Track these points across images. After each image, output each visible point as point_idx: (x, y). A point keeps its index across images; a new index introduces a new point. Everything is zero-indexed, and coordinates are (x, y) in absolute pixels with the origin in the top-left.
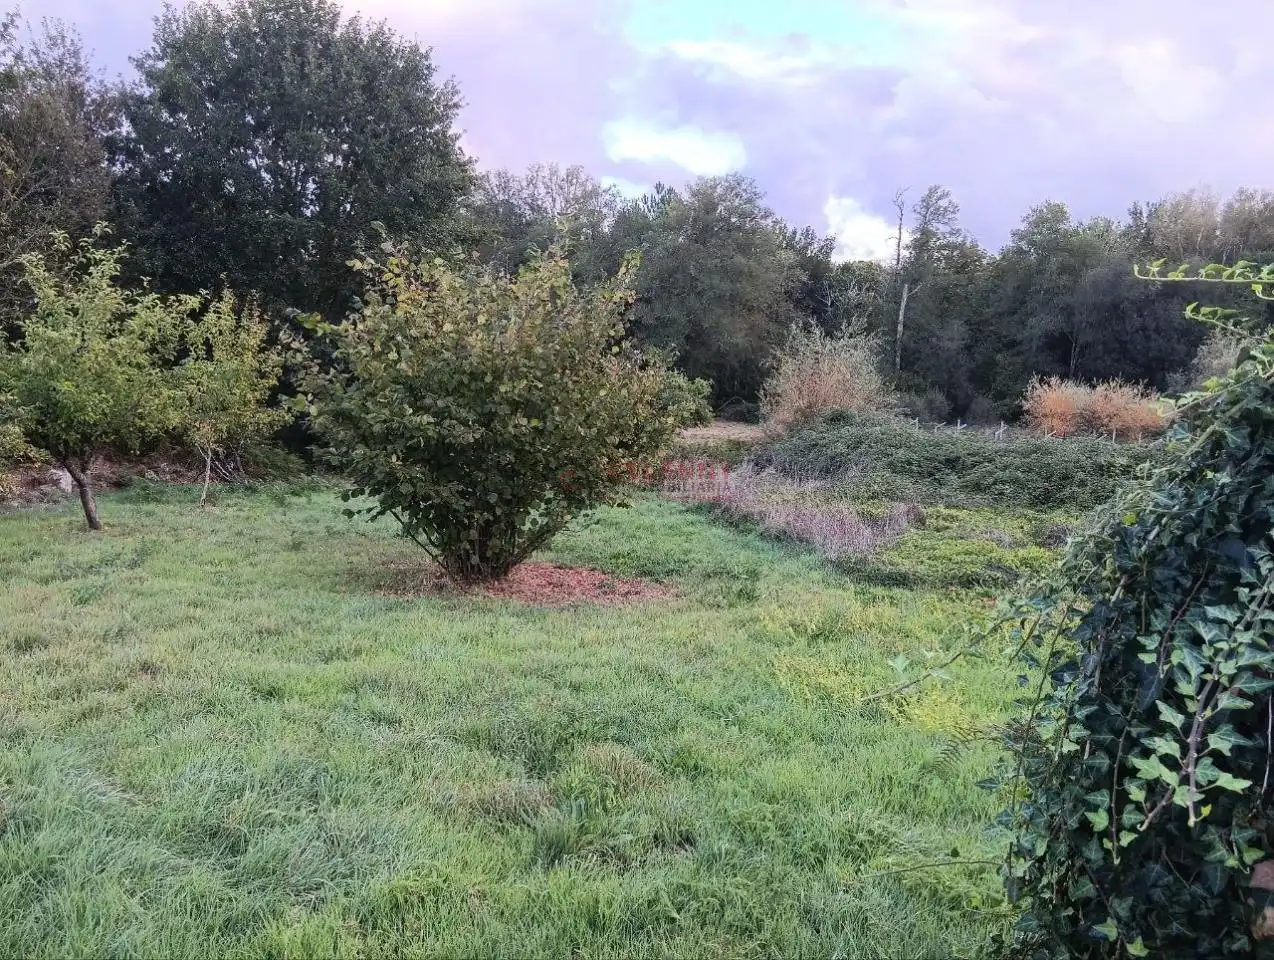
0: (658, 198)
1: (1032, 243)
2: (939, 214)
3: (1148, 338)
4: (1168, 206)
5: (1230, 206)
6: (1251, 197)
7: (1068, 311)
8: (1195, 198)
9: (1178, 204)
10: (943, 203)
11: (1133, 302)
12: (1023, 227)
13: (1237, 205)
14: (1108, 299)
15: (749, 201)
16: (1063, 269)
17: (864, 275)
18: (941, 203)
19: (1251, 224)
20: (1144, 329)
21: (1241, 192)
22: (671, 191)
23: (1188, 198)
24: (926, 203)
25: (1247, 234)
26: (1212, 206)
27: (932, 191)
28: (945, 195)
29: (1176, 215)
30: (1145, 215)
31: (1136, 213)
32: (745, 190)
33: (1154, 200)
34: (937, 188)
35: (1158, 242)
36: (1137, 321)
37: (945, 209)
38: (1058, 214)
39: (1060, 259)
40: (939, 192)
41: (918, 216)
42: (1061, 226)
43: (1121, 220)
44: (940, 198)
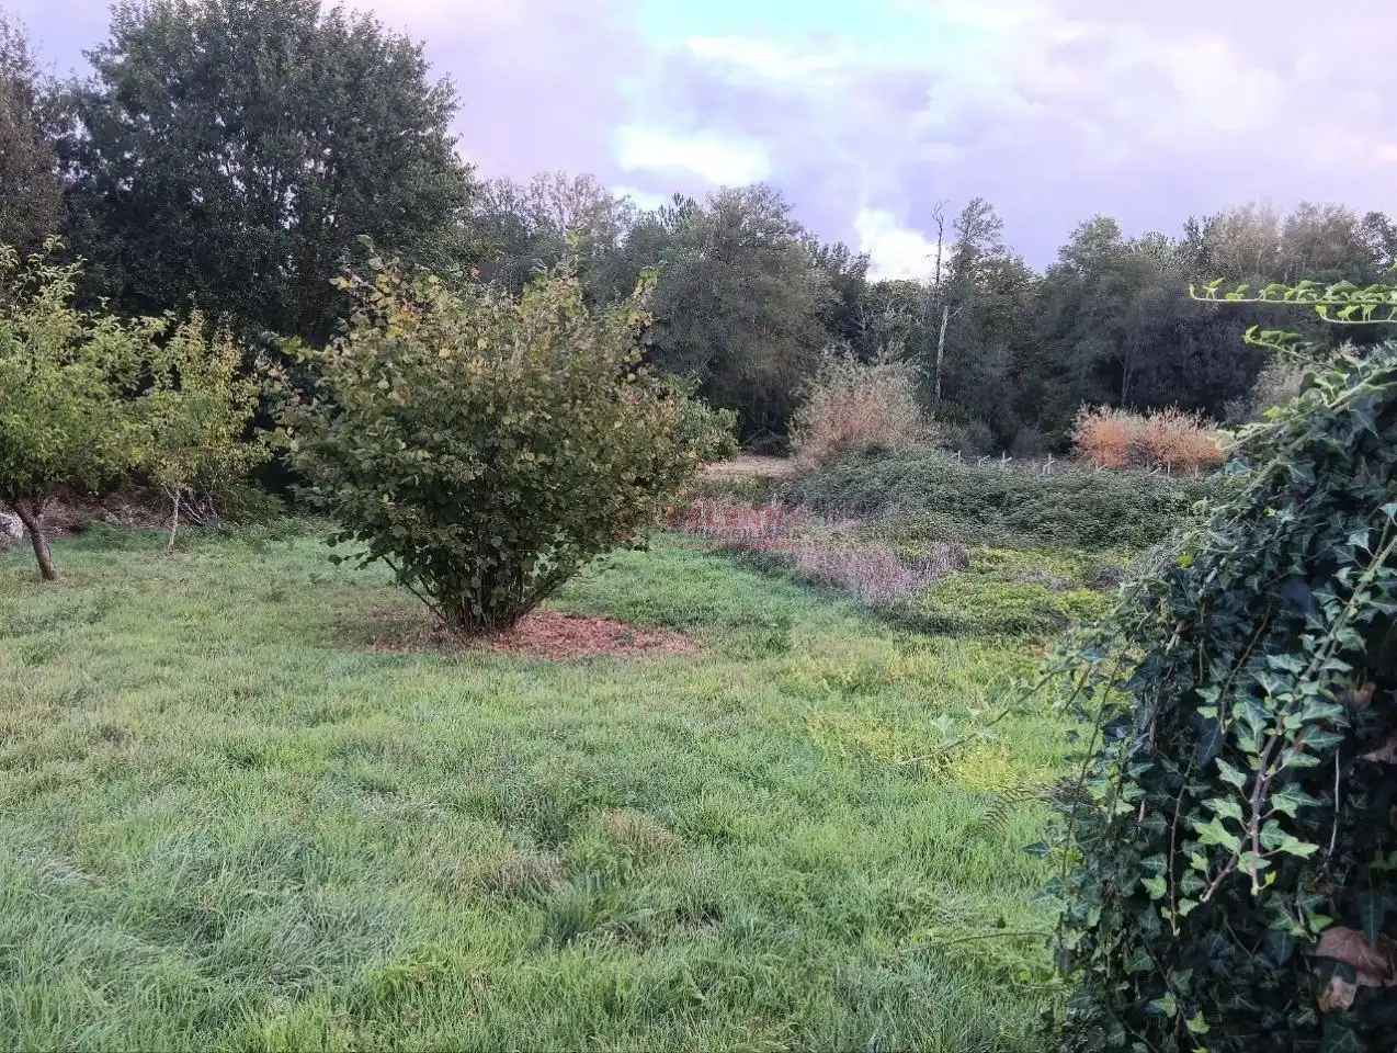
0: (677, 210)
1: (1081, 261)
2: (983, 229)
3: (1204, 364)
4: (1226, 220)
5: (1291, 220)
6: (1312, 211)
7: (1119, 335)
8: (1255, 211)
9: (1237, 218)
10: (986, 217)
11: (1189, 325)
12: (1071, 243)
13: (1298, 220)
15: (777, 214)
16: (1115, 289)
17: (900, 295)
18: (983, 217)
19: (1315, 240)
20: (1200, 353)
21: (1304, 205)
22: (690, 202)
23: (1246, 211)
24: (968, 216)
25: (1310, 251)
26: (1272, 222)
27: (974, 205)
28: (988, 209)
29: (1235, 230)
30: (1201, 230)
31: (1191, 228)
32: (772, 202)
33: (1213, 214)
34: (979, 201)
35: (1216, 259)
36: (1193, 346)
37: (988, 224)
38: (1109, 229)
39: (1111, 278)
40: (981, 206)
41: (959, 232)
42: (1112, 242)
43: (1176, 236)
44: (983, 211)
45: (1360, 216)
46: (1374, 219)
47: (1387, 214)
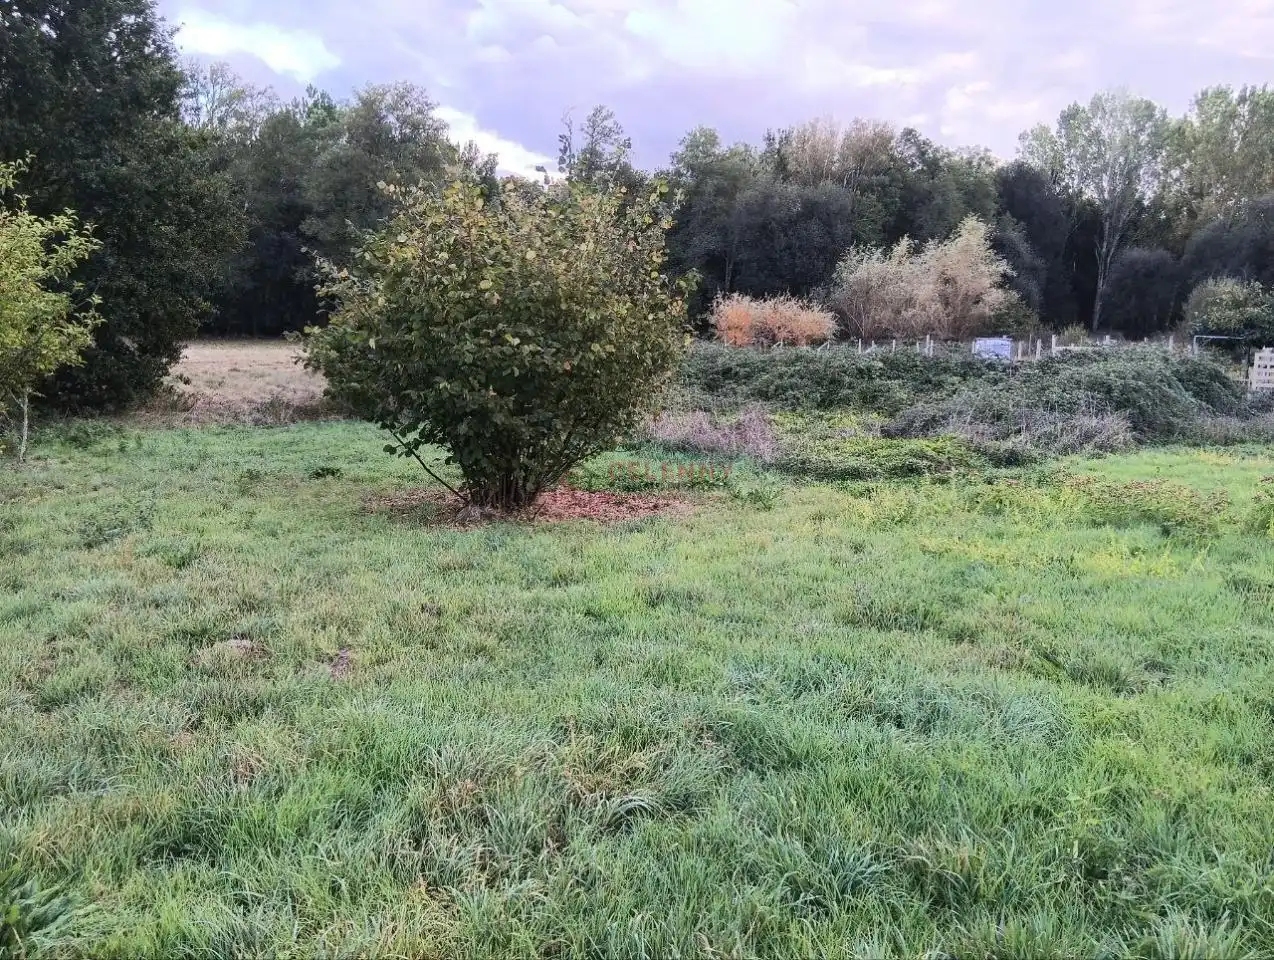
0: (311, 102)
1: (690, 167)
2: (605, 134)
3: (793, 256)
4: (796, 133)
5: (848, 137)
6: (864, 127)
7: (724, 231)
8: (819, 125)
9: (804, 131)
10: (609, 123)
11: (779, 223)
12: (680, 150)
13: (854, 133)
14: (760, 220)
15: (420, 112)
16: (720, 191)
18: (605, 123)
19: (868, 151)
20: (789, 247)
21: (856, 122)
22: (323, 95)
23: (814, 126)
24: (593, 121)
25: (862, 160)
26: (833, 134)
27: (598, 111)
28: (610, 115)
29: (804, 141)
30: (777, 141)
31: (770, 139)
32: (416, 99)
33: (784, 129)
34: (602, 108)
35: (792, 167)
36: (783, 241)
37: (610, 129)
38: (712, 140)
39: (715, 182)
40: (604, 113)
41: (586, 135)
42: (714, 150)
43: (759, 147)
44: (605, 118)
45: (898, 132)
46: (909, 134)
47: (919, 130)
